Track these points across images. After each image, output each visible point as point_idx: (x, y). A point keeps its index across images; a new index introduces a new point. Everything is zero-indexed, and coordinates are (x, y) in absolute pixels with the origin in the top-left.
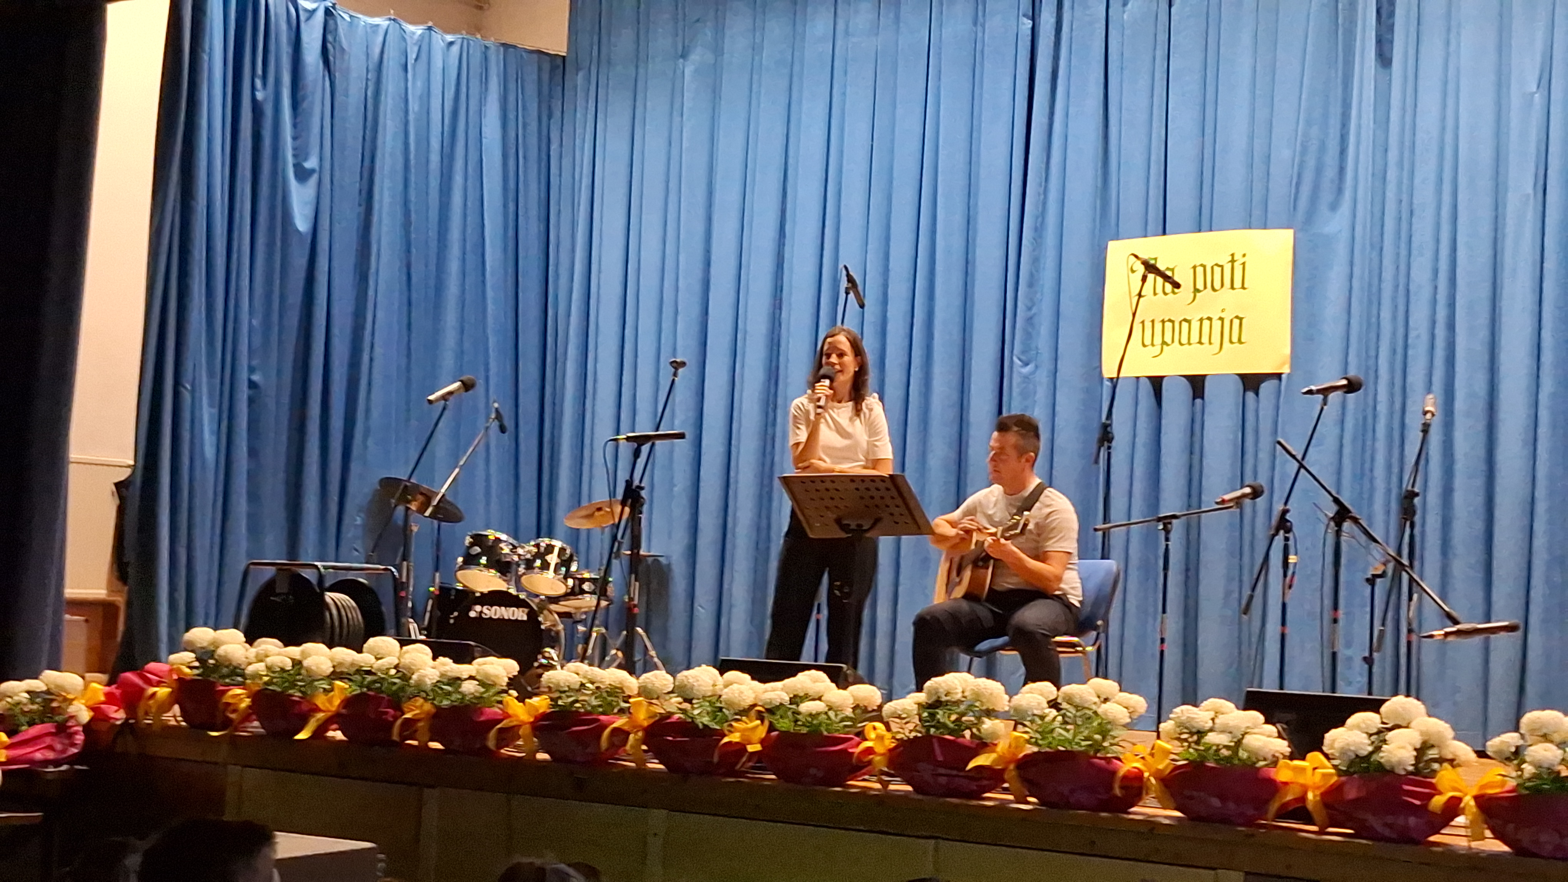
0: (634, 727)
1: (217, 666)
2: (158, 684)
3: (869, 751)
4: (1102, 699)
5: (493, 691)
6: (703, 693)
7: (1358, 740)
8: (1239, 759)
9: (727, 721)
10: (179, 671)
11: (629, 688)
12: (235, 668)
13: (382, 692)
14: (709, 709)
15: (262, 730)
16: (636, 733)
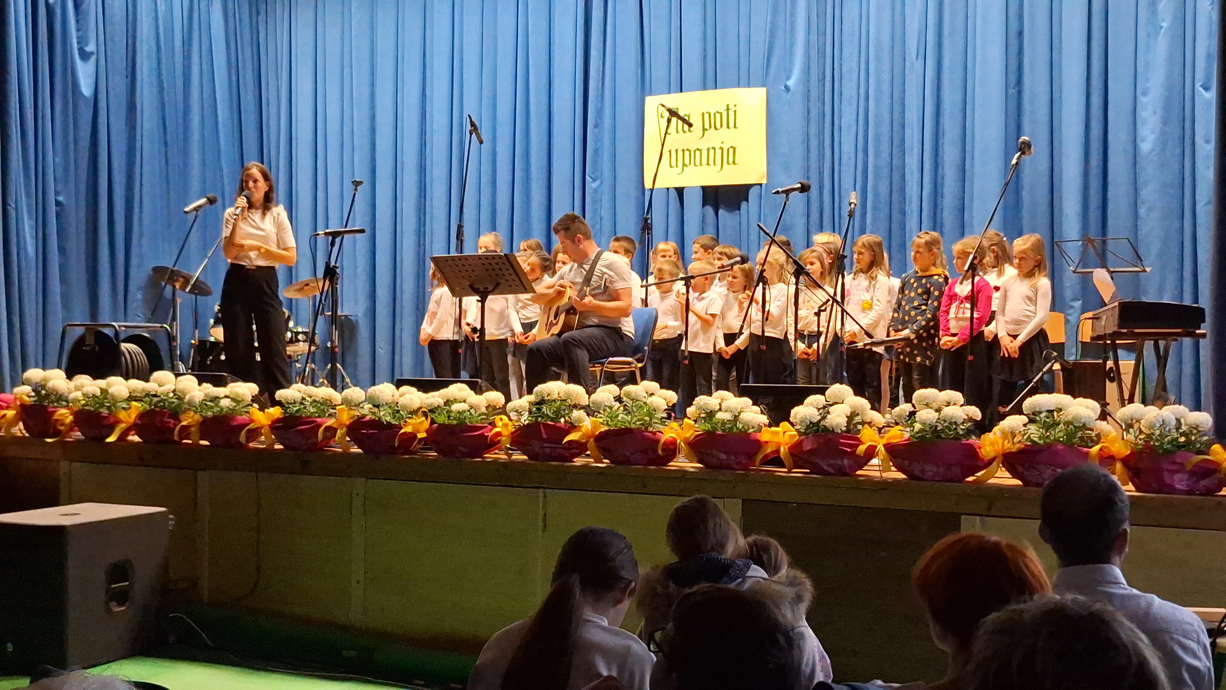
0: (341, 425)
1: (47, 395)
2: (7, 408)
3: (499, 434)
4: (649, 395)
5: (241, 405)
6: (386, 401)
7: (811, 412)
8: (737, 429)
9: (403, 418)
10: (21, 399)
11: (335, 399)
12: (61, 395)
13: (165, 408)
14: (390, 411)
15: (83, 437)
16: (342, 429)
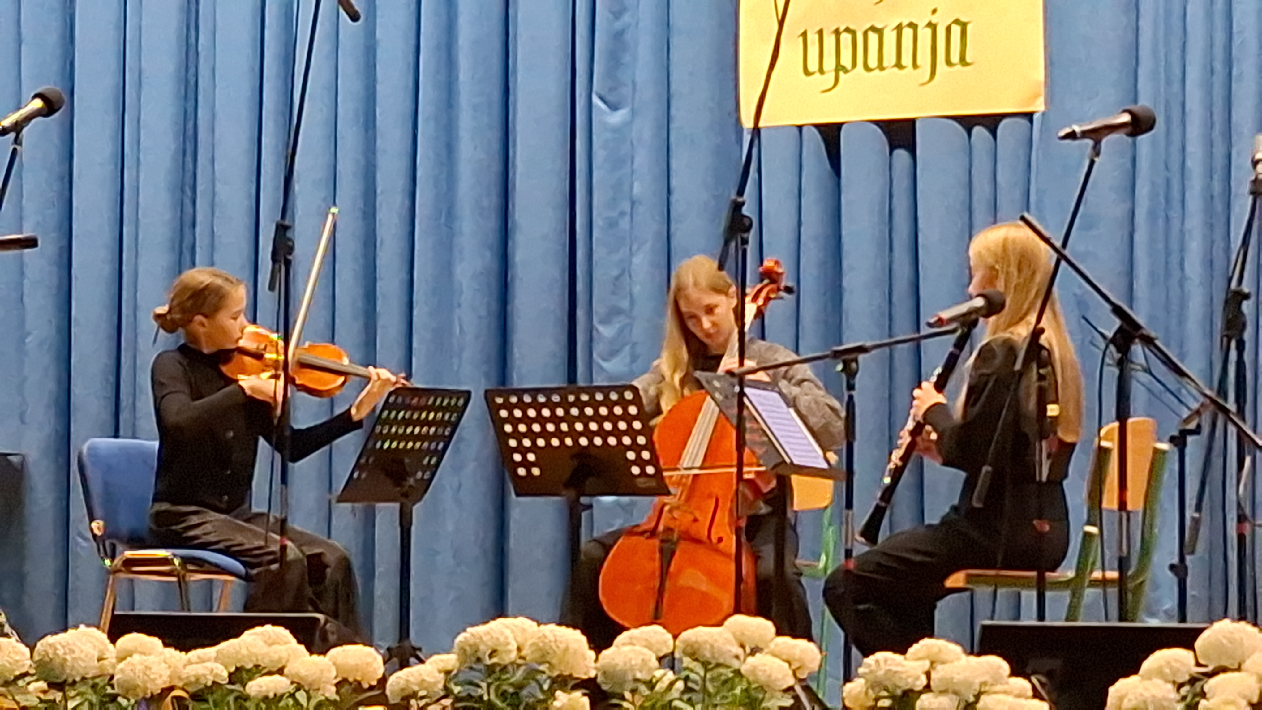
4: (748, 650)
6: (82, 672)
7: (1159, 694)
14: (94, 699)
